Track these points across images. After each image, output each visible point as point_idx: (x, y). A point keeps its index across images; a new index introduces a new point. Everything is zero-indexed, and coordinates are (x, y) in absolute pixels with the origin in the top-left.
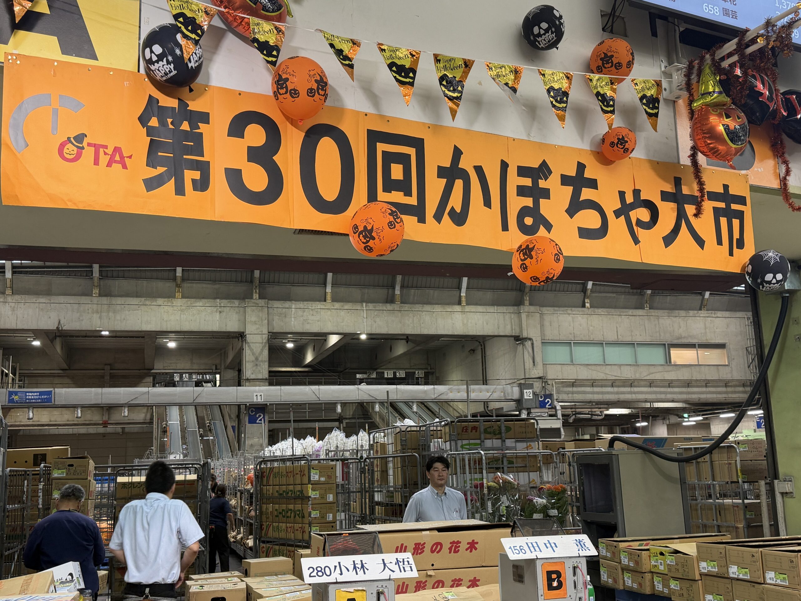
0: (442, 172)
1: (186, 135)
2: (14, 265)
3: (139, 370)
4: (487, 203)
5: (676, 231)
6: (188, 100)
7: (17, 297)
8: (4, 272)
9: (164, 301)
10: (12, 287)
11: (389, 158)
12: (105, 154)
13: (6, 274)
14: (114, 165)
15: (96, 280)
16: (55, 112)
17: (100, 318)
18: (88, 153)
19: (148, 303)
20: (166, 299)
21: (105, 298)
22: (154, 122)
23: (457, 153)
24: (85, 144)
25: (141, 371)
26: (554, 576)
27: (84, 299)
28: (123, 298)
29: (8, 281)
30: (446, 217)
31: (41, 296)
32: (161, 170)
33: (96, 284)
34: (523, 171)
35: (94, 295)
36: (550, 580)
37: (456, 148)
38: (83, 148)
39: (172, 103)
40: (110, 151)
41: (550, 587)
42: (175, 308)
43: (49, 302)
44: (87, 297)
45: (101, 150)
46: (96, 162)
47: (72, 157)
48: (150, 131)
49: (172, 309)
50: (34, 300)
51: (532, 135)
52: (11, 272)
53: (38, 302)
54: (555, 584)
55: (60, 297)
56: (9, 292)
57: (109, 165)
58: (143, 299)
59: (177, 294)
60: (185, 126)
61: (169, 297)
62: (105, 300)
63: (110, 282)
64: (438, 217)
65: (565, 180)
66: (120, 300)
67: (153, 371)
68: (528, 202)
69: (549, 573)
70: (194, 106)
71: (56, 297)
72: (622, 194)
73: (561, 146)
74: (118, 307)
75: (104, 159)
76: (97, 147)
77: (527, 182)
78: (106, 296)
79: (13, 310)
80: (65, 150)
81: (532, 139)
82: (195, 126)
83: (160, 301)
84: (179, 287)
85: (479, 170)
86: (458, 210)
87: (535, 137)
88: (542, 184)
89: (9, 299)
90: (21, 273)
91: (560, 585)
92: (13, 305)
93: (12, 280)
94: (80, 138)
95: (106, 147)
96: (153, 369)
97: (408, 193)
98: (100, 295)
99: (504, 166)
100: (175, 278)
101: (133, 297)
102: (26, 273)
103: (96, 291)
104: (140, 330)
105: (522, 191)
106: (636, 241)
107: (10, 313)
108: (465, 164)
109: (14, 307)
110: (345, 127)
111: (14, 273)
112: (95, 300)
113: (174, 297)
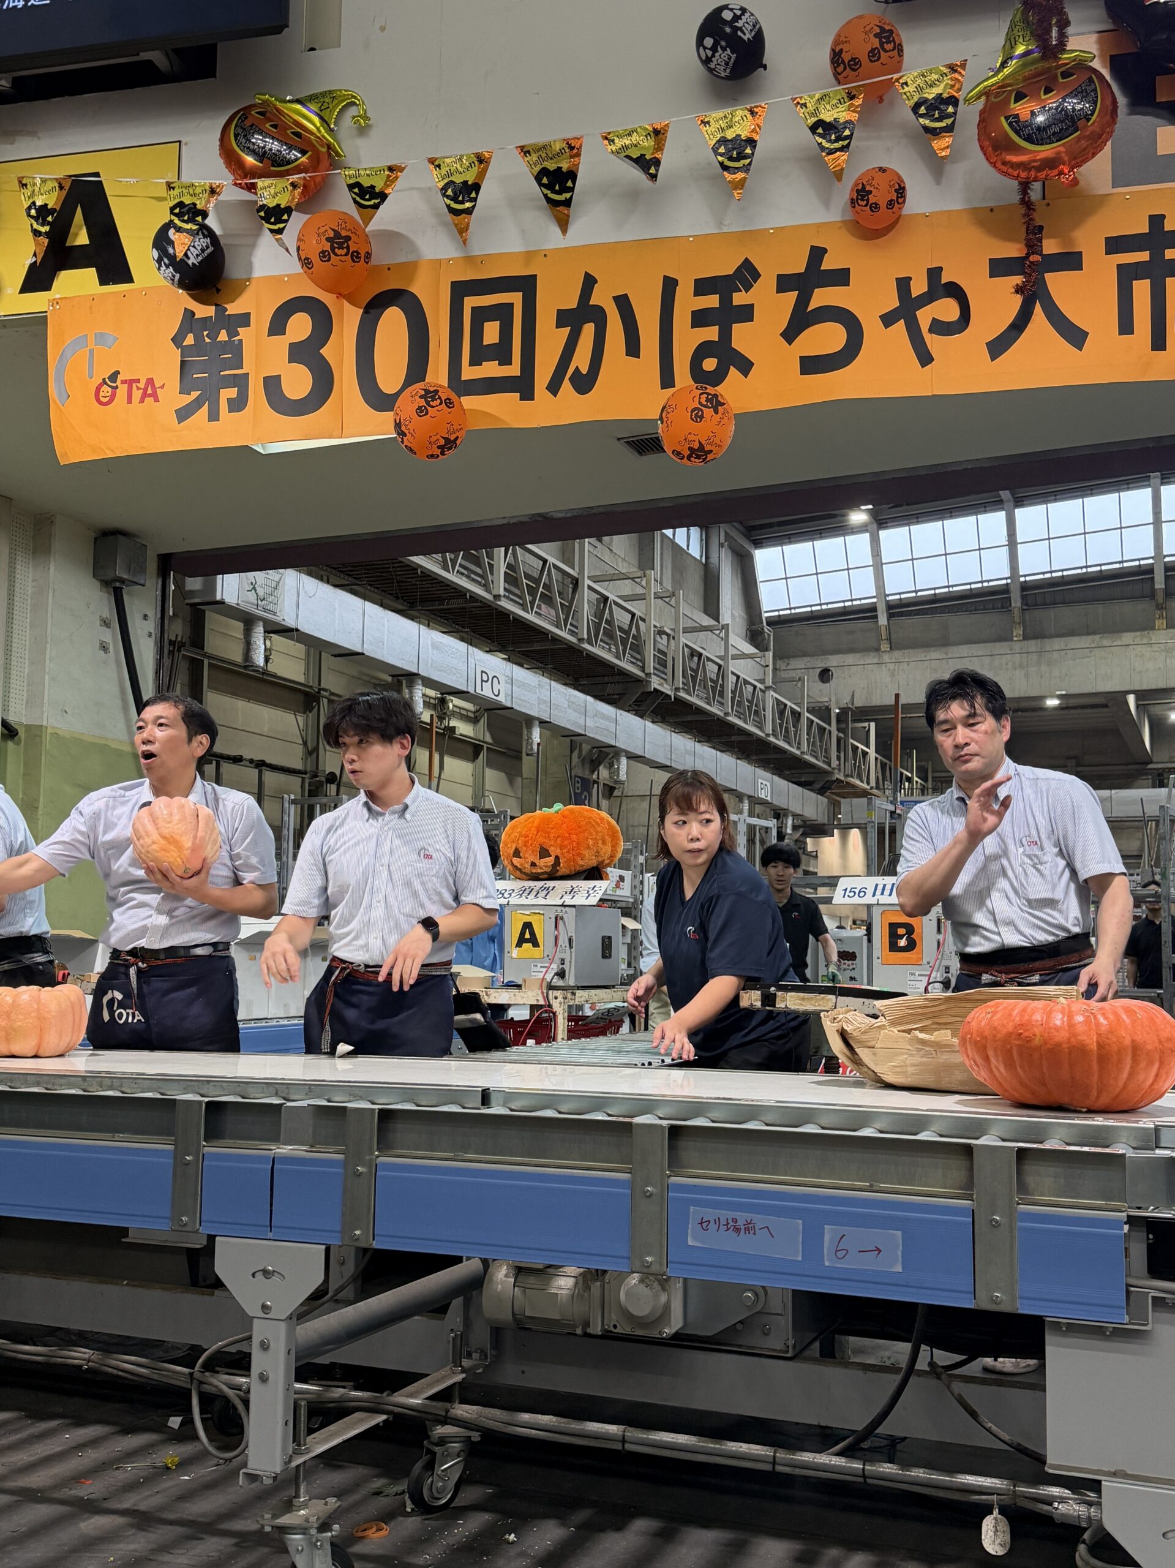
0: (564, 318)
1: (225, 346)
2: (891, 603)
3: (1127, 765)
4: (633, 348)
5: (1019, 325)
6: (226, 303)
7: (897, 654)
8: (876, 617)
9: (1135, 637)
10: (889, 640)
11: (481, 315)
12: (138, 388)
13: (879, 619)
14: (147, 399)
15: (1016, 613)
16: (91, 352)
17: (1027, 676)
18: (123, 389)
19: (1105, 642)
20: (1138, 633)
21: (1032, 642)
22: (190, 340)
23: (589, 282)
24: (118, 382)
25: (1130, 767)
26: (901, 931)
27: (1000, 647)
28: (1063, 639)
29: (883, 629)
30: (566, 385)
31: (933, 649)
32: (195, 394)
33: (1017, 620)
34: (702, 287)
35: (1015, 639)
36: (894, 937)
37: (587, 275)
38: (117, 387)
39: (209, 311)
40: (142, 385)
41: (894, 947)
42: (1156, 647)
43: (945, 656)
44: (1004, 644)
45: (134, 385)
46: (130, 401)
47: (107, 399)
48: (185, 351)
49: (1149, 649)
50: (923, 655)
51: (726, 223)
52: (885, 615)
53: (928, 658)
54: (903, 943)
55: (961, 646)
56: (885, 646)
57: (142, 401)
58: (1097, 637)
59: (1157, 623)
60: (223, 336)
61: (1144, 629)
62: (1032, 645)
63: (1039, 614)
64: (554, 387)
65: (784, 283)
66: (1057, 643)
67: (1150, 766)
68: (712, 333)
69: (893, 927)
70: (232, 309)
71: (955, 648)
72: (903, 284)
73: (782, 228)
74: (1055, 655)
75: (137, 395)
76: (130, 383)
77: (712, 301)
78: (1035, 637)
79: (893, 675)
80: (101, 394)
81: (725, 230)
82: (233, 333)
83: (1127, 638)
84: (1162, 608)
85: (623, 303)
86: (584, 370)
87: (733, 225)
88: (739, 299)
89: (886, 658)
90: (901, 614)
91: (911, 946)
92: (891, 666)
93: (889, 628)
94: (114, 376)
95: (138, 381)
96: (1151, 762)
97: (506, 360)
98: (1026, 637)
99: (670, 285)
100: (1152, 595)
101: (1080, 635)
102: (909, 614)
103: (1018, 631)
104: (1094, 691)
105: (700, 319)
106: (925, 358)
107: (889, 680)
108: (601, 297)
109: (894, 670)
110: (418, 288)
111: (891, 616)
112: (1017, 646)
113: (1153, 628)
